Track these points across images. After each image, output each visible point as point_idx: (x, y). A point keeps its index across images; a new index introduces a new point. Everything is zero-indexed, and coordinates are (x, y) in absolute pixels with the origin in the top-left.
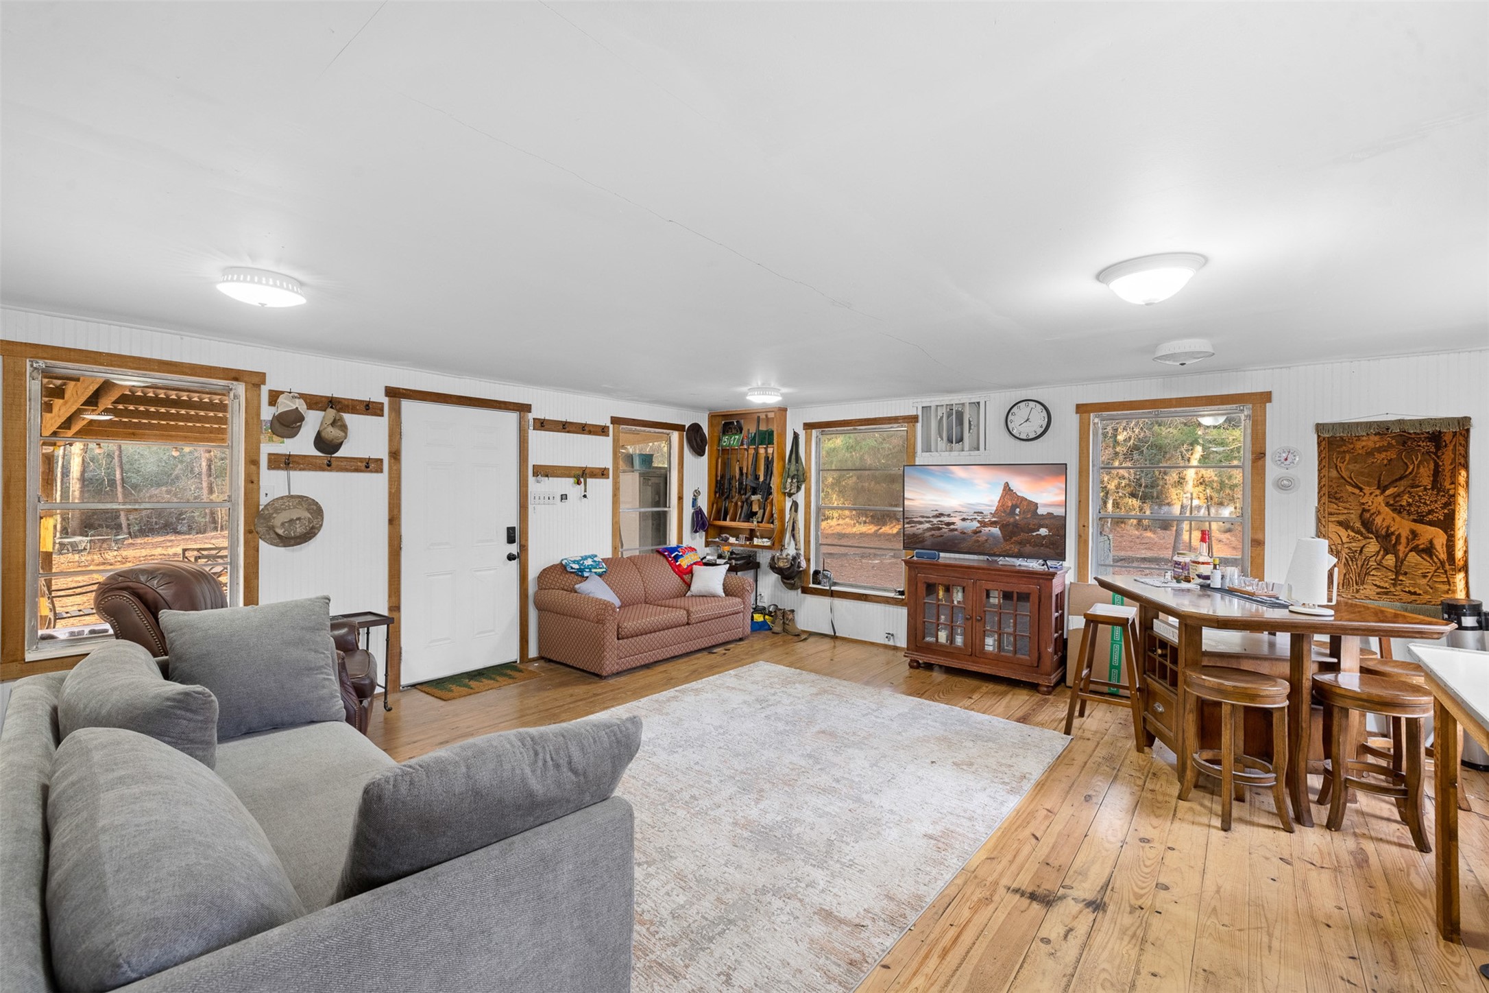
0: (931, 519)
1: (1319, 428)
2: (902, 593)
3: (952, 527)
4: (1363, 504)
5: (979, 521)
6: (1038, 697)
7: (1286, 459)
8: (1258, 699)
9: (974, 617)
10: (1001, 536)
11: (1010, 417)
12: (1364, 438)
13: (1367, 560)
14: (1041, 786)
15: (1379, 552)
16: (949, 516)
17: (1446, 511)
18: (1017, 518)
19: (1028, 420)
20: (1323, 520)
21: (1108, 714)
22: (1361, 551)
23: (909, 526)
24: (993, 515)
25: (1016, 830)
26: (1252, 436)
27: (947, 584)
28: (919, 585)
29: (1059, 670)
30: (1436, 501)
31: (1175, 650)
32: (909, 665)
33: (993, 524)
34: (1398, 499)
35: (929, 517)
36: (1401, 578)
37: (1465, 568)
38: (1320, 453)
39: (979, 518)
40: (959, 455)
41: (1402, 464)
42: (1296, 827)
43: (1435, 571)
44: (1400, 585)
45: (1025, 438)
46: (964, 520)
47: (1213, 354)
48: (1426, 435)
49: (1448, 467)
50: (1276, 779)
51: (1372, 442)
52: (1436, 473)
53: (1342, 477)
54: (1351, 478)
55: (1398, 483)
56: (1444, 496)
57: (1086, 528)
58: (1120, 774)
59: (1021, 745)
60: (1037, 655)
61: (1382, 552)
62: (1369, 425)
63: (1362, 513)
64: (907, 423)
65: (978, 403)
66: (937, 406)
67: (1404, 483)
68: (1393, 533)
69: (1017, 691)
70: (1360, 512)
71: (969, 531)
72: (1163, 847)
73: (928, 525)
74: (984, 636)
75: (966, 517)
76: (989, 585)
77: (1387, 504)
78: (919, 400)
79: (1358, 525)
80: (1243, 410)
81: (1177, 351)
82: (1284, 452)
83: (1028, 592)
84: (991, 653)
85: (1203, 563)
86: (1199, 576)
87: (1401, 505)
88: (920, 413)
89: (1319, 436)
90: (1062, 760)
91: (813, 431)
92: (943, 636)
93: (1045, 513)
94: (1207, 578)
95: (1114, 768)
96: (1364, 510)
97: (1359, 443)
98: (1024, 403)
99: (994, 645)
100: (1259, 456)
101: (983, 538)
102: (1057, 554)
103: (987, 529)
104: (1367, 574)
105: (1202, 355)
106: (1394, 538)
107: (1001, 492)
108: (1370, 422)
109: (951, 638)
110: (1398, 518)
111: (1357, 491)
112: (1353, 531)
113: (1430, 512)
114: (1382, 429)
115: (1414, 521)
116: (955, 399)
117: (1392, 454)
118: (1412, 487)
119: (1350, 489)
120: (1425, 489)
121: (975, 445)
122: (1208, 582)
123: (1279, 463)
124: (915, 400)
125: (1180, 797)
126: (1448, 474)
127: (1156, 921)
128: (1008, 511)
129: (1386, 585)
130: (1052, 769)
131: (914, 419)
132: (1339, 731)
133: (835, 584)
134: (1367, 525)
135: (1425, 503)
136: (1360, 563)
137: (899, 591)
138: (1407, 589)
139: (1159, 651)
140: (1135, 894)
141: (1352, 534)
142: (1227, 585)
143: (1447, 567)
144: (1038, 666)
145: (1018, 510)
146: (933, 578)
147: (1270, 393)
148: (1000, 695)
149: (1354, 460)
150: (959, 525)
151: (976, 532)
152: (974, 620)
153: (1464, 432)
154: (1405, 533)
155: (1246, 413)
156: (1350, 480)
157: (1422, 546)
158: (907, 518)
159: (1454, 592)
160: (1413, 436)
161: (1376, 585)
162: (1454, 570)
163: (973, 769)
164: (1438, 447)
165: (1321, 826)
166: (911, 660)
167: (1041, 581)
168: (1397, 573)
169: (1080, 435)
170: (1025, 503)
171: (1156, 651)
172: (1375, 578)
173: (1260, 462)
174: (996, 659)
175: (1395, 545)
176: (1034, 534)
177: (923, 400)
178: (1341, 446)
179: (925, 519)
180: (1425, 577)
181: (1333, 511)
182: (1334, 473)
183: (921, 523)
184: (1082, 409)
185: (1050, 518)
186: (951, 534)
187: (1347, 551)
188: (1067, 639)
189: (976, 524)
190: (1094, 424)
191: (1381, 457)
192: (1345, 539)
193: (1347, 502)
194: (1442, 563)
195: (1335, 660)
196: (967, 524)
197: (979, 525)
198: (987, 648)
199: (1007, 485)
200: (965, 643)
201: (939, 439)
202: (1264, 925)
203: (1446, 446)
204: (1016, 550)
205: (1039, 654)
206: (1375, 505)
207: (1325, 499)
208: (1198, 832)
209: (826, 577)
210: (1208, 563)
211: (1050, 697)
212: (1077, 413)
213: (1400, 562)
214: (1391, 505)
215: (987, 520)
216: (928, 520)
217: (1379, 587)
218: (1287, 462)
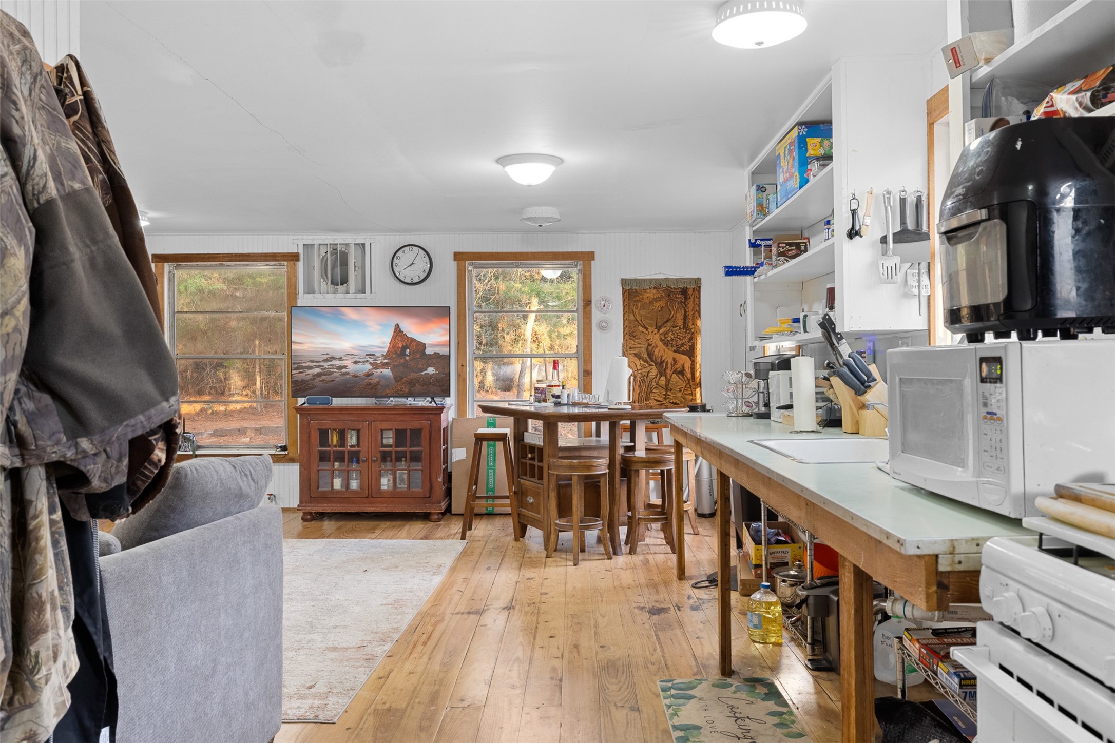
0: (322, 364)
1: (624, 282)
2: (284, 448)
3: (344, 370)
4: (648, 340)
5: (371, 363)
6: (431, 524)
7: (604, 306)
8: (593, 468)
9: (370, 460)
10: (392, 376)
11: (395, 261)
12: (648, 291)
13: (651, 382)
14: (453, 569)
15: (657, 375)
16: (340, 359)
17: (690, 344)
18: (407, 358)
19: (412, 264)
20: (626, 353)
21: (489, 526)
22: (648, 375)
23: (297, 372)
24: (385, 357)
25: (446, 590)
26: (583, 287)
27: (342, 428)
28: (312, 432)
29: (446, 500)
30: (685, 337)
31: (540, 450)
32: (303, 519)
33: (384, 365)
34: (666, 336)
35: (319, 362)
36: (669, 393)
37: (700, 385)
38: (624, 301)
39: (371, 360)
40: (345, 298)
41: (668, 310)
42: (614, 557)
43: (685, 387)
44: (668, 398)
45: (410, 282)
46: (356, 362)
47: (560, 220)
48: (680, 290)
49: (691, 313)
50: (603, 525)
51: (651, 294)
52: (685, 317)
53: (637, 320)
54: (641, 320)
55: (666, 325)
56: (689, 333)
57: (464, 367)
58: (506, 554)
59: (430, 551)
60: (428, 486)
61: (658, 375)
62: (651, 280)
63: (648, 348)
64: (287, 260)
65: (363, 245)
66: (320, 245)
67: (669, 324)
68: (664, 361)
69: (413, 523)
70: (646, 346)
71: (361, 373)
72: (541, 579)
73: (317, 370)
74: (380, 477)
75: (358, 360)
76: (385, 425)
77: (661, 340)
78: (300, 237)
79: (646, 356)
80: (576, 266)
81: (537, 215)
82: (603, 300)
83: (420, 427)
84: (386, 492)
85: (555, 386)
86: (553, 396)
87: (668, 341)
88: (301, 251)
89: (623, 288)
90: (464, 554)
91: (165, 264)
92: (338, 484)
93: (432, 353)
94: (558, 397)
95: (502, 552)
96: (649, 345)
97: (645, 294)
98: (408, 248)
99: (388, 485)
100: (587, 303)
101: (374, 381)
102: (443, 391)
103: (378, 371)
104: (651, 392)
105: (552, 220)
106: (664, 364)
107: (392, 333)
108: (651, 279)
109: (346, 484)
110: (666, 350)
111: (644, 330)
112: (643, 361)
113: (683, 345)
114: (657, 284)
115: (675, 351)
116: (339, 239)
117: (662, 303)
118: (674, 327)
119: (641, 329)
120: (680, 329)
121: (360, 288)
122: (559, 400)
123: (600, 308)
124: (295, 237)
125: (547, 557)
126: (691, 318)
127: (543, 606)
128: (399, 352)
129: (661, 399)
130: (458, 559)
131: (294, 257)
132: (635, 486)
133: (199, 447)
134: (650, 355)
135: (680, 339)
136: (647, 384)
137: (281, 447)
138: (672, 401)
139: (529, 456)
140: (529, 599)
141: (643, 363)
142: (571, 400)
143: (691, 383)
144: (430, 497)
145: (408, 351)
146: (327, 423)
147: (593, 253)
148: (399, 527)
149: (643, 307)
150: (351, 368)
151: (368, 375)
152: (370, 461)
153: (698, 288)
154: (670, 361)
155: (578, 268)
156: (640, 322)
157: (678, 369)
158: (294, 363)
159: (695, 400)
160: (673, 290)
161: (655, 400)
162: (694, 385)
163: (400, 569)
164: (686, 299)
165: (627, 554)
166: (304, 513)
167: (431, 416)
168: (667, 390)
169: (458, 280)
170: (414, 344)
171: (527, 455)
172: (655, 395)
173: (588, 308)
174: (394, 495)
175: (665, 370)
176: (423, 373)
177: (305, 237)
178: (635, 296)
179: (315, 364)
180: (680, 391)
181: (631, 345)
182: (632, 317)
183: (310, 368)
184: (459, 257)
185: (438, 357)
186: (343, 378)
187: (640, 375)
188: (451, 472)
189: (368, 367)
190: (469, 271)
191: (657, 304)
192: (639, 367)
193: (640, 338)
194: (689, 380)
195: (633, 444)
196: (360, 367)
197: (371, 367)
198: (384, 488)
199: (397, 326)
200: (361, 486)
201: (322, 280)
202: (599, 594)
203: (689, 298)
204: (407, 390)
205: (431, 485)
206: (655, 340)
207: (627, 336)
208: (561, 570)
209: (188, 440)
210: (558, 386)
211: (441, 523)
212: (455, 260)
213: (668, 381)
214: (663, 340)
215: (379, 362)
216: (318, 364)
217: (657, 401)
218: (605, 308)
